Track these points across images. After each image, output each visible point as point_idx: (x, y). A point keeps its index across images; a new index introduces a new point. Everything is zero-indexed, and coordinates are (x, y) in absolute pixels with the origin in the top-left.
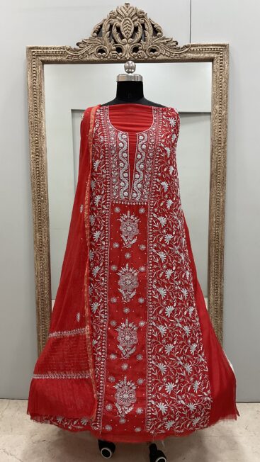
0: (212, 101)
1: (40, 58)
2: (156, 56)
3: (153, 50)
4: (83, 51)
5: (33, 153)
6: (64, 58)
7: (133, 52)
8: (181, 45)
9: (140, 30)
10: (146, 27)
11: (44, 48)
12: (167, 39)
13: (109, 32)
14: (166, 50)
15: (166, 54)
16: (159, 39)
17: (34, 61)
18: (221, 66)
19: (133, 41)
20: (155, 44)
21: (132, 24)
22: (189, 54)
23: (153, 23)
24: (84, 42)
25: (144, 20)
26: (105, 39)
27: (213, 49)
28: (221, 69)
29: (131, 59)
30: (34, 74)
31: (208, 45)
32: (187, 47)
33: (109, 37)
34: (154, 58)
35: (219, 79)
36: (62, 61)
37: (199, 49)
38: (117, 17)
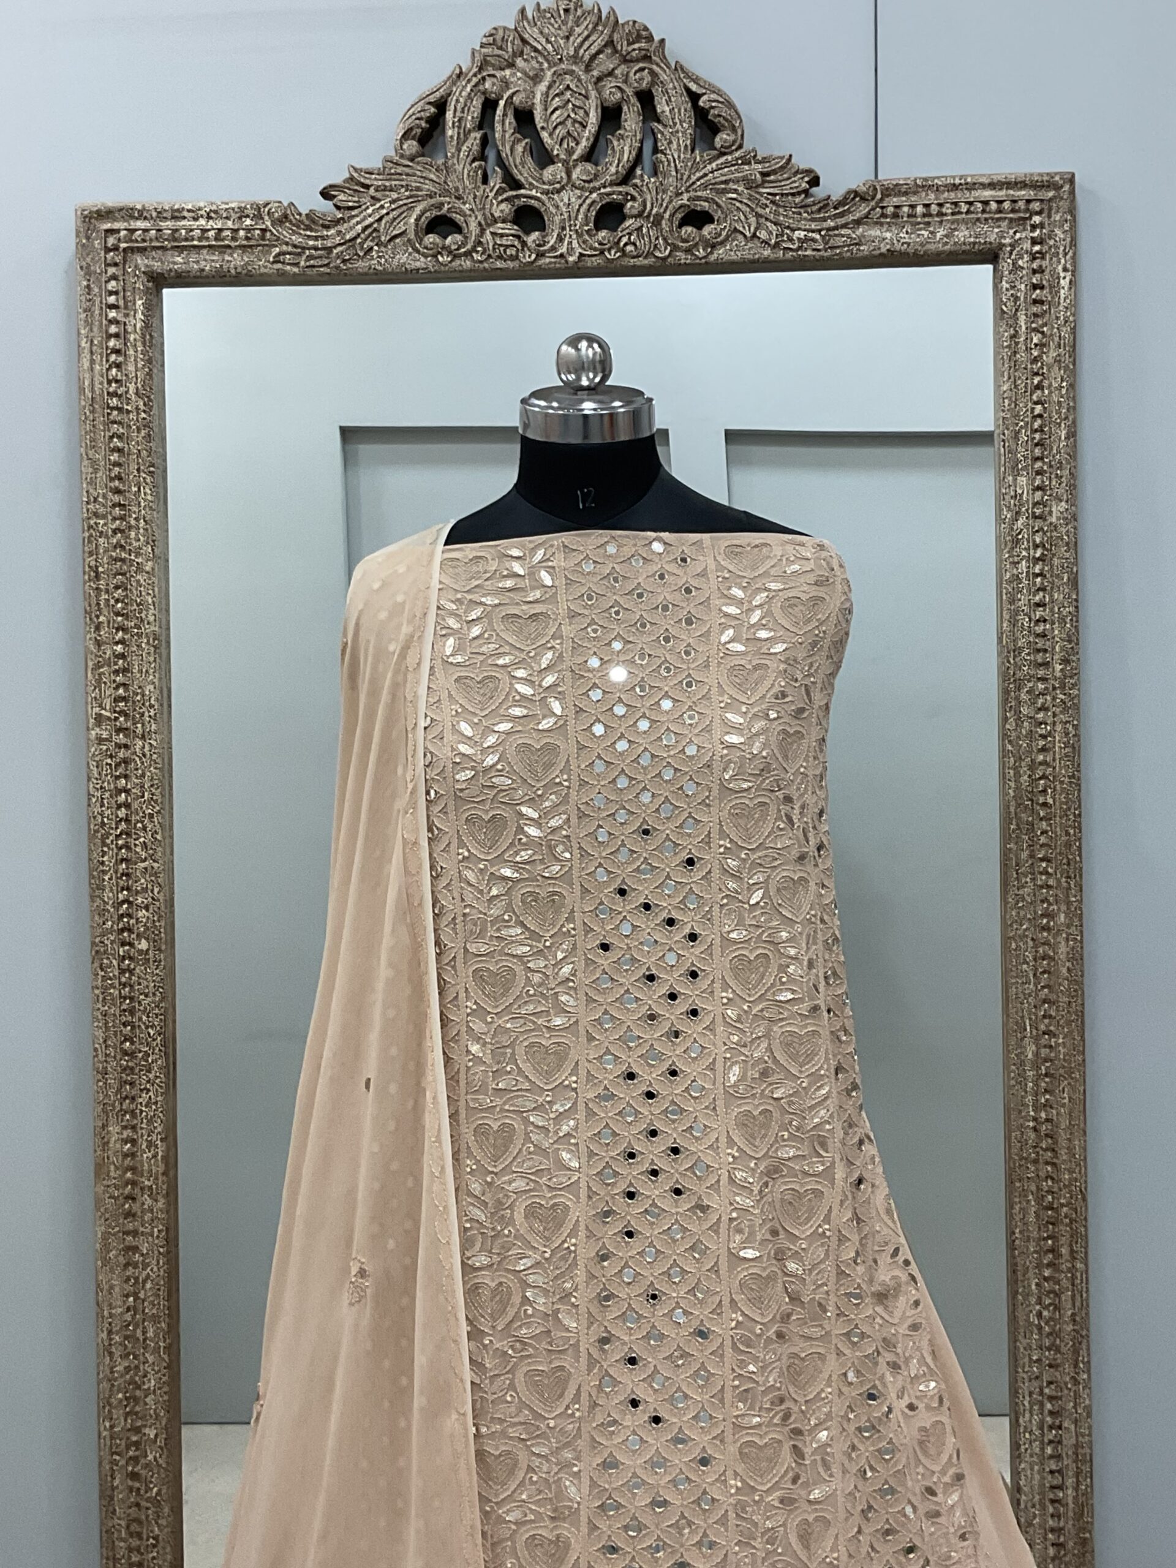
1: (141, 261)
2: (713, 246)
3: (697, 218)
4: (354, 228)
5: (99, 719)
6: (263, 263)
7: (598, 227)
8: (833, 186)
9: (631, 120)
10: (662, 107)
11: (161, 215)
12: (764, 160)
13: (478, 135)
14: (758, 216)
15: (763, 235)
16: (727, 164)
17: (114, 277)
18: (1035, 287)
19: (596, 176)
20: (705, 187)
21: (593, 94)
22: (875, 232)
23: (693, 87)
24: (357, 183)
25: (652, 73)
26: (459, 168)
27: (994, 206)
28: (1035, 302)
29: (590, 262)
30: (110, 336)
31: (972, 187)
32: (863, 199)
33: (482, 157)
34: (701, 253)
35: (1028, 350)
36: (249, 274)
37: (927, 206)
38: (519, 62)
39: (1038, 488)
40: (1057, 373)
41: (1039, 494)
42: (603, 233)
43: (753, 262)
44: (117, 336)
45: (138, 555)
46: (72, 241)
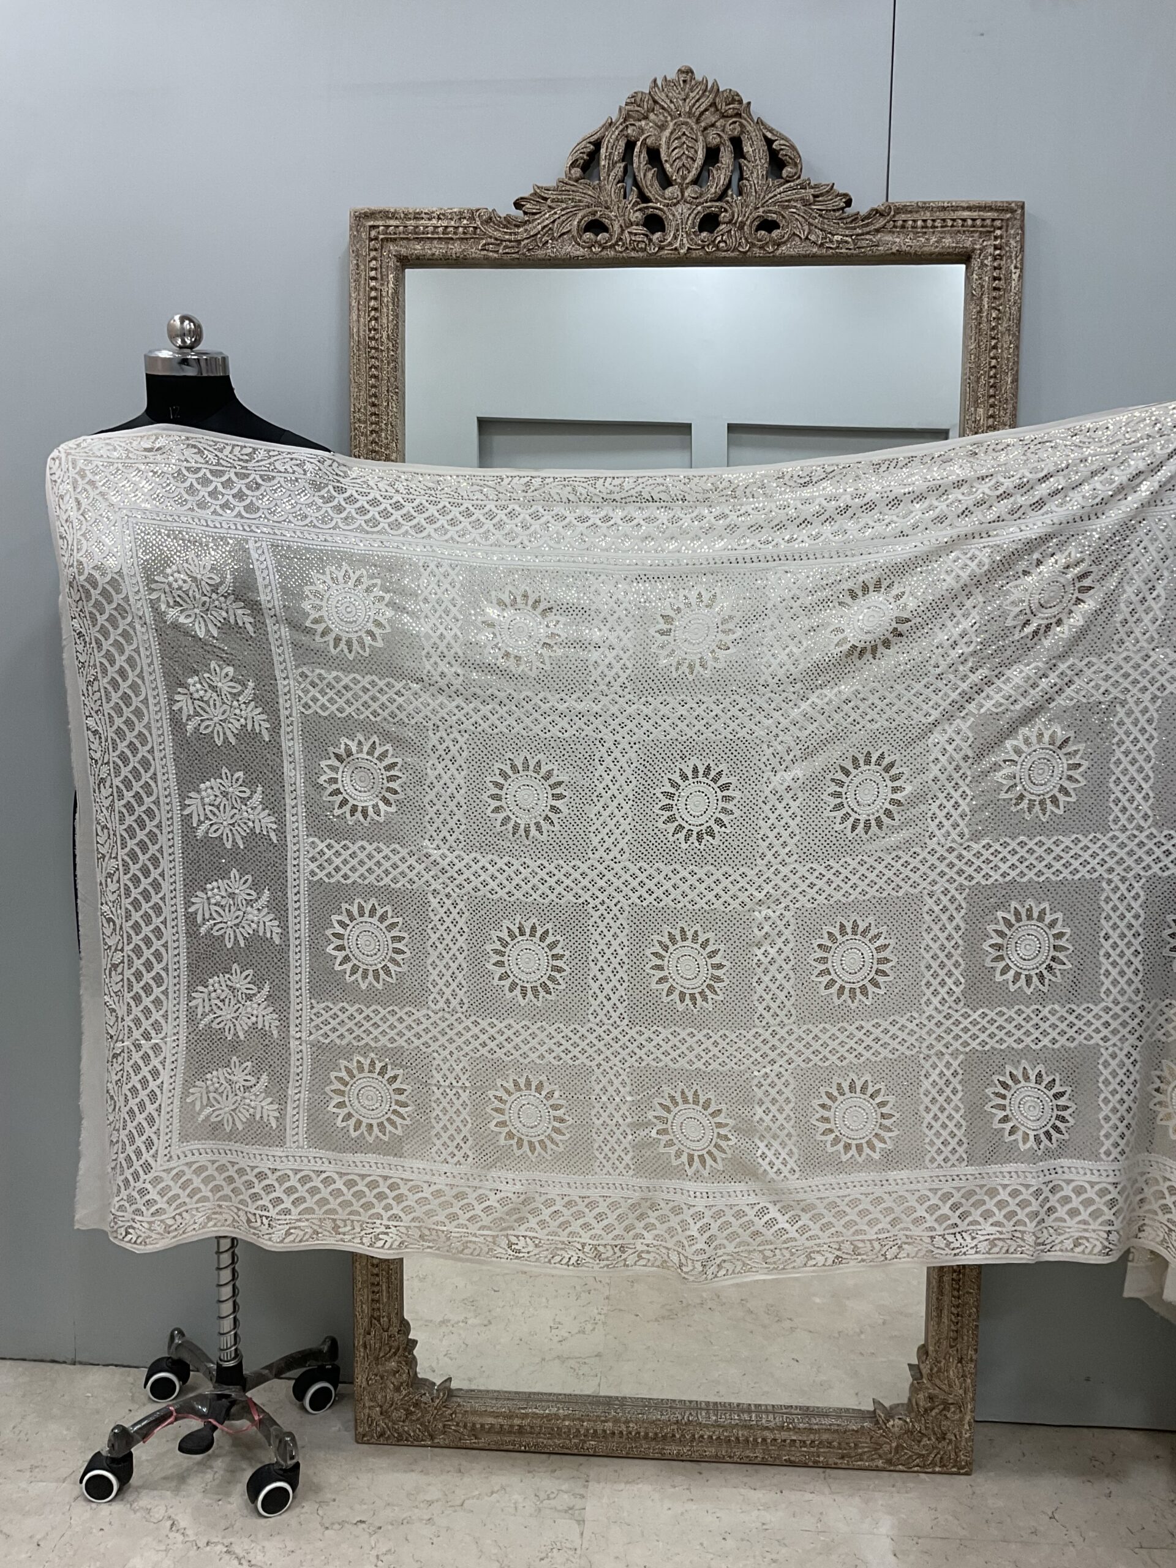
0: (963, 394)
1: (392, 247)
2: (779, 245)
3: (768, 225)
4: (536, 227)
6: (474, 251)
7: (701, 230)
8: (861, 206)
9: (726, 157)
10: (747, 148)
11: (406, 216)
12: (816, 187)
13: (622, 165)
14: (810, 224)
15: (812, 237)
16: (791, 189)
17: (375, 259)
18: (995, 279)
19: (701, 195)
20: (775, 203)
21: (701, 138)
22: (888, 238)
23: (769, 135)
24: (539, 196)
25: (742, 125)
26: (608, 187)
27: (970, 222)
28: (995, 289)
29: (694, 254)
30: (371, 298)
31: (955, 209)
32: (882, 215)
33: (622, 181)
34: (771, 249)
35: (989, 321)
36: (465, 258)
37: (924, 221)
38: (652, 116)
39: (991, 416)
40: (1007, 338)
41: (991, 421)
42: (704, 234)
43: (805, 256)
44: (375, 298)
45: (387, 448)
46: (348, 233)
